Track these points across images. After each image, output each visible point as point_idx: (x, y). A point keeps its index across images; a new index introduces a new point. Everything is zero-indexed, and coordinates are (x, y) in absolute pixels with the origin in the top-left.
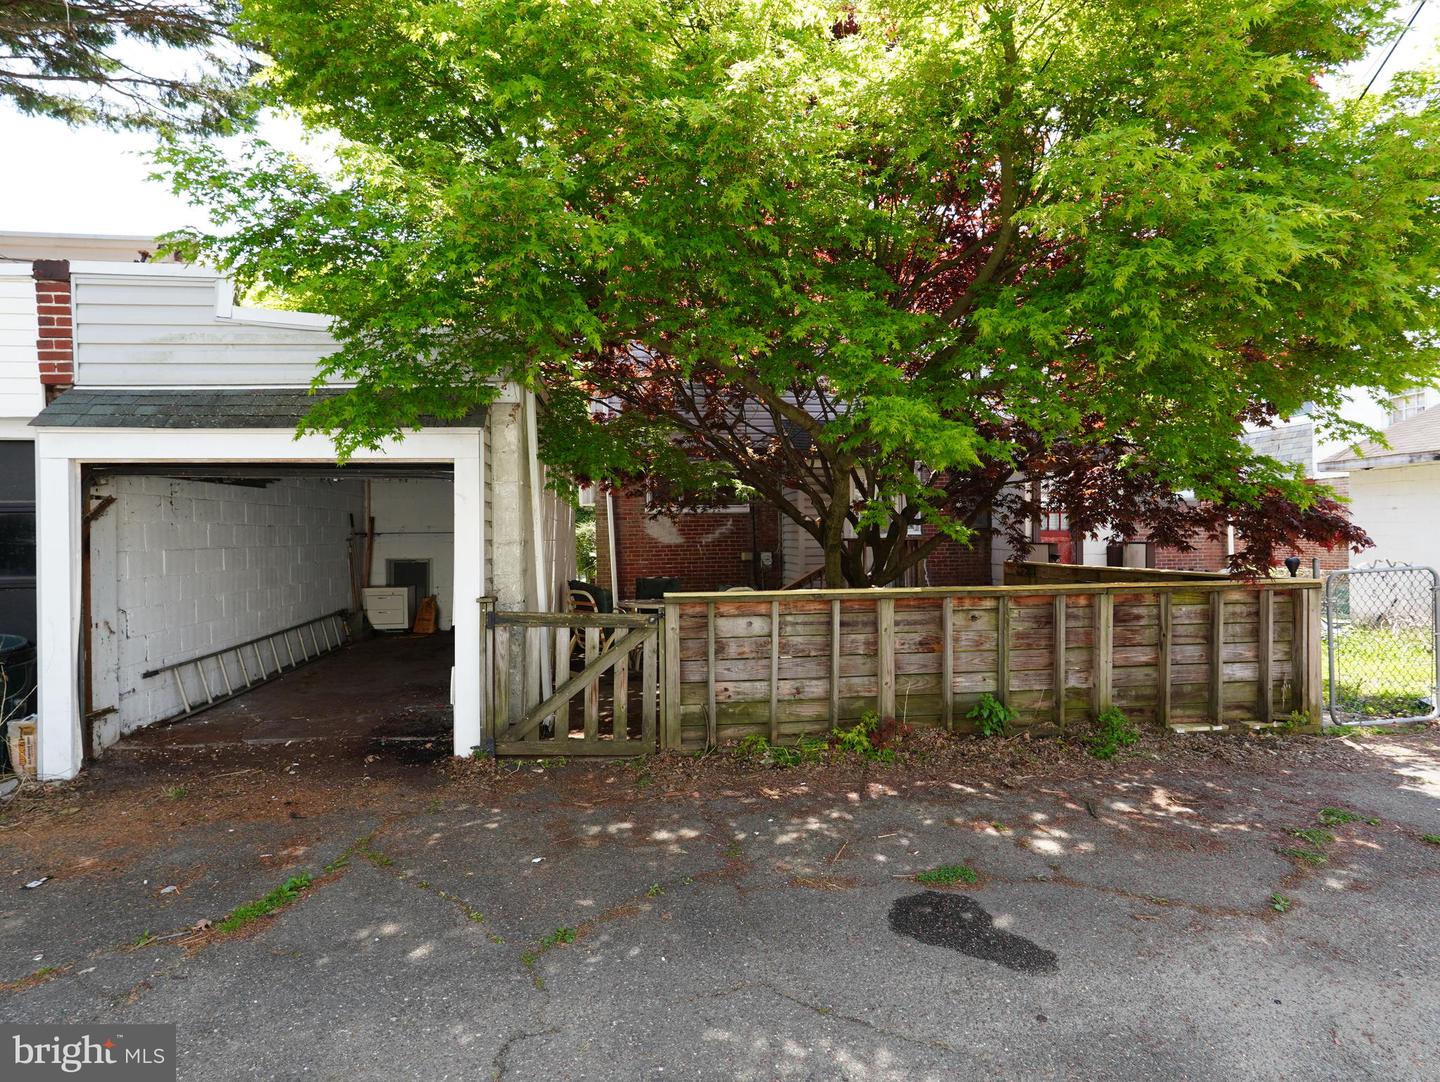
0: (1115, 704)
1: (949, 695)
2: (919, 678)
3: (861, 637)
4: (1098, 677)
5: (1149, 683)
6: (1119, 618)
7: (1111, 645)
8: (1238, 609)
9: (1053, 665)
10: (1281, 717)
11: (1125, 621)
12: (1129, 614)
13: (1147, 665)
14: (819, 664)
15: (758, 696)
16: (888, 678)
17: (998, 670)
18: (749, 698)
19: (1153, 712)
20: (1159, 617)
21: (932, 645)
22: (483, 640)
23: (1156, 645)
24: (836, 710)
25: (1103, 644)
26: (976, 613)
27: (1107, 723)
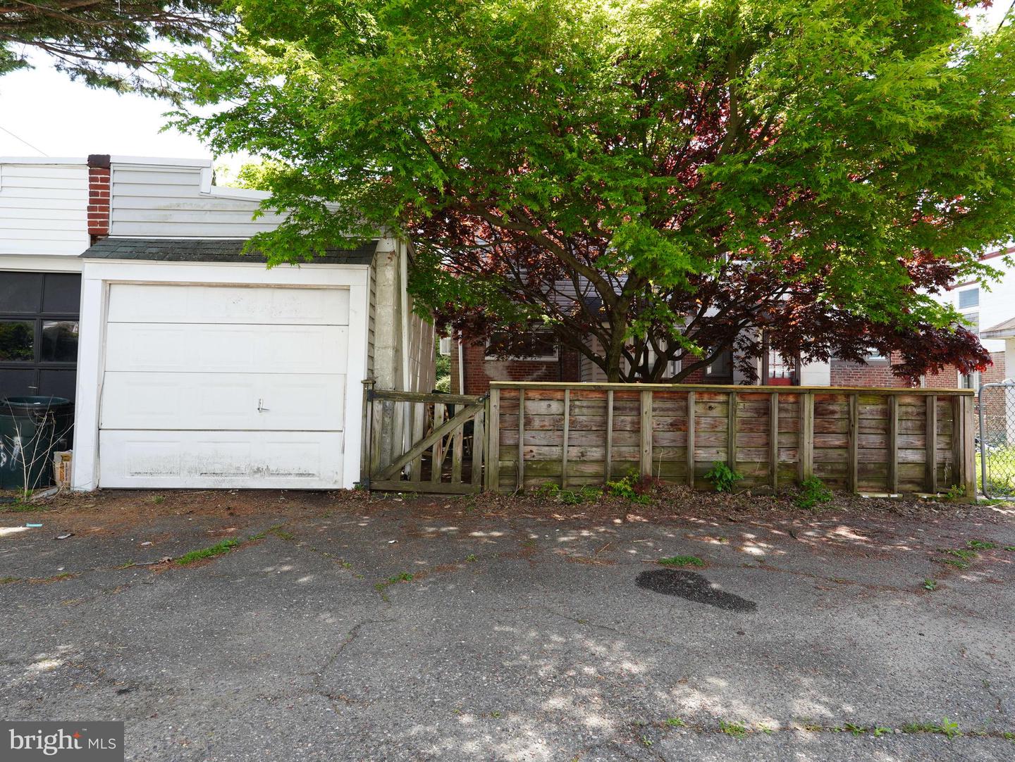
0: (816, 475)
1: (692, 462)
2: (670, 449)
3: (629, 419)
4: (803, 454)
5: (842, 461)
6: (818, 412)
7: (812, 432)
8: (910, 409)
9: (768, 444)
10: (943, 490)
11: (823, 415)
12: (826, 410)
13: (840, 447)
14: (598, 436)
15: (554, 457)
16: (647, 447)
17: (728, 446)
18: (548, 458)
19: (844, 482)
20: (849, 413)
21: (680, 425)
22: (365, 409)
23: (847, 433)
24: (609, 468)
25: (806, 430)
26: (713, 405)
27: (809, 487)
